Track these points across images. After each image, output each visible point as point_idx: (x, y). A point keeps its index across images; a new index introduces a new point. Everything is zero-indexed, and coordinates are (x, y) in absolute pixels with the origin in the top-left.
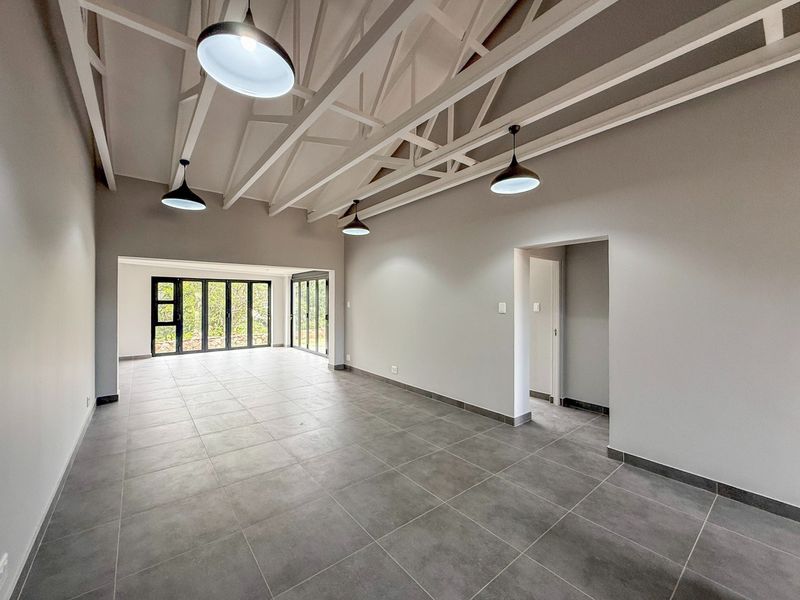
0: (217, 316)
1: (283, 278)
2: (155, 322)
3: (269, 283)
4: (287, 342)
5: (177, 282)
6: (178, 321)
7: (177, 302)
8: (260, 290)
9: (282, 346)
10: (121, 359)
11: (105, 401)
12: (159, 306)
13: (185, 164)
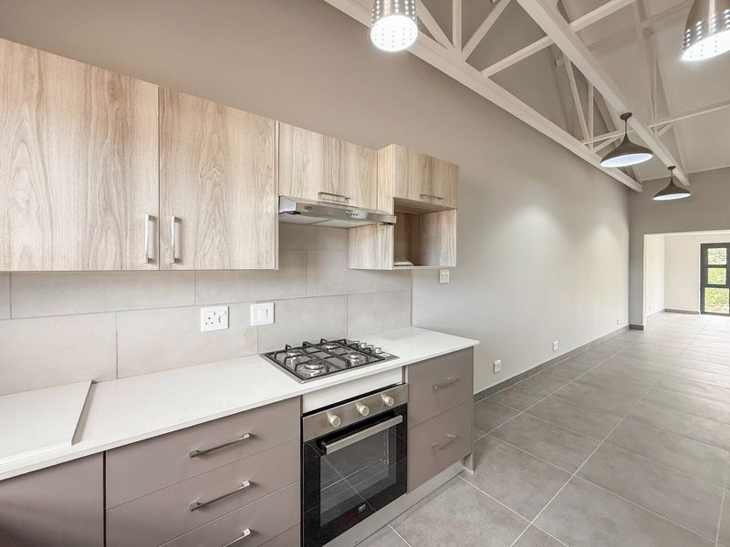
2: (704, 283)
10: (667, 311)
11: (635, 327)
12: (710, 270)
13: (671, 168)
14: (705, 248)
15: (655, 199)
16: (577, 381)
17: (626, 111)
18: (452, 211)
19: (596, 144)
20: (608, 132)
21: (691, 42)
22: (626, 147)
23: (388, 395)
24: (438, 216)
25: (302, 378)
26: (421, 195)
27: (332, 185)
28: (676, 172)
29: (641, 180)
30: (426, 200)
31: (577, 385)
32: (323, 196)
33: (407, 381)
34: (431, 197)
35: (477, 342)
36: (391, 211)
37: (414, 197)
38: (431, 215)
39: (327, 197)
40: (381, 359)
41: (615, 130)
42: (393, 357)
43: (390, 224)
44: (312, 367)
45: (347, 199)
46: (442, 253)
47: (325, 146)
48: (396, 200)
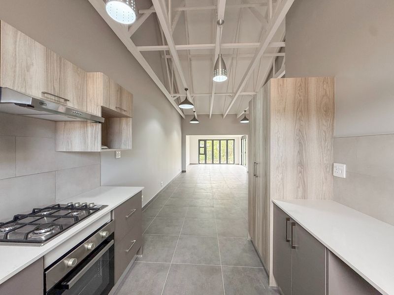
0: (223, 153)
1: (239, 138)
2: (199, 154)
3: (234, 140)
4: (240, 163)
5: (205, 141)
6: (205, 154)
7: (205, 147)
8: (231, 143)
9: (239, 164)
10: (190, 164)
11: (184, 172)
12: (201, 148)
13: (194, 112)
14: (200, 141)
15: (191, 122)
16: (171, 198)
17: (187, 87)
18: (129, 119)
19: (174, 97)
20: (176, 93)
21: (216, 75)
22: (186, 102)
23: (104, 231)
24: (120, 120)
25: (39, 242)
26: (116, 108)
27: (54, 89)
28: (195, 113)
29: (185, 114)
30: (118, 111)
31: (172, 199)
32: (46, 95)
33: (113, 218)
34: (121, 109)
35: (143, 187)
36: (100, 115)
37: (113, 107)
38: (115, 118)
39: (49, 96)
40: (97, 210)
41: (178, 93)
42: (104, 207)
43: (100, 122)
44: (43, 231)
45: (66, 100)
46: (123, 141)
47: (48, 57)
48: (103, 108)
